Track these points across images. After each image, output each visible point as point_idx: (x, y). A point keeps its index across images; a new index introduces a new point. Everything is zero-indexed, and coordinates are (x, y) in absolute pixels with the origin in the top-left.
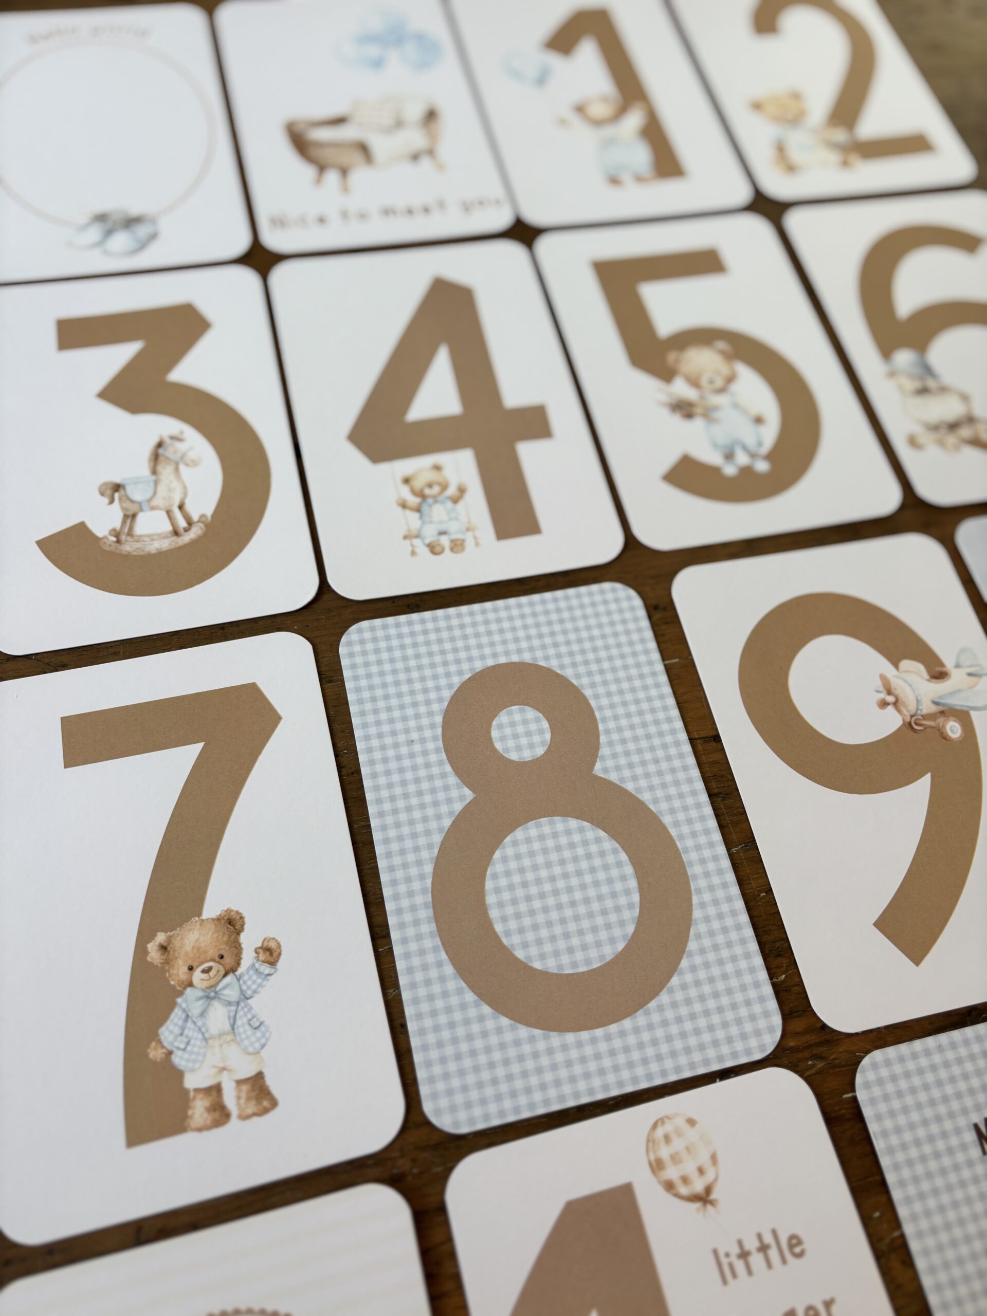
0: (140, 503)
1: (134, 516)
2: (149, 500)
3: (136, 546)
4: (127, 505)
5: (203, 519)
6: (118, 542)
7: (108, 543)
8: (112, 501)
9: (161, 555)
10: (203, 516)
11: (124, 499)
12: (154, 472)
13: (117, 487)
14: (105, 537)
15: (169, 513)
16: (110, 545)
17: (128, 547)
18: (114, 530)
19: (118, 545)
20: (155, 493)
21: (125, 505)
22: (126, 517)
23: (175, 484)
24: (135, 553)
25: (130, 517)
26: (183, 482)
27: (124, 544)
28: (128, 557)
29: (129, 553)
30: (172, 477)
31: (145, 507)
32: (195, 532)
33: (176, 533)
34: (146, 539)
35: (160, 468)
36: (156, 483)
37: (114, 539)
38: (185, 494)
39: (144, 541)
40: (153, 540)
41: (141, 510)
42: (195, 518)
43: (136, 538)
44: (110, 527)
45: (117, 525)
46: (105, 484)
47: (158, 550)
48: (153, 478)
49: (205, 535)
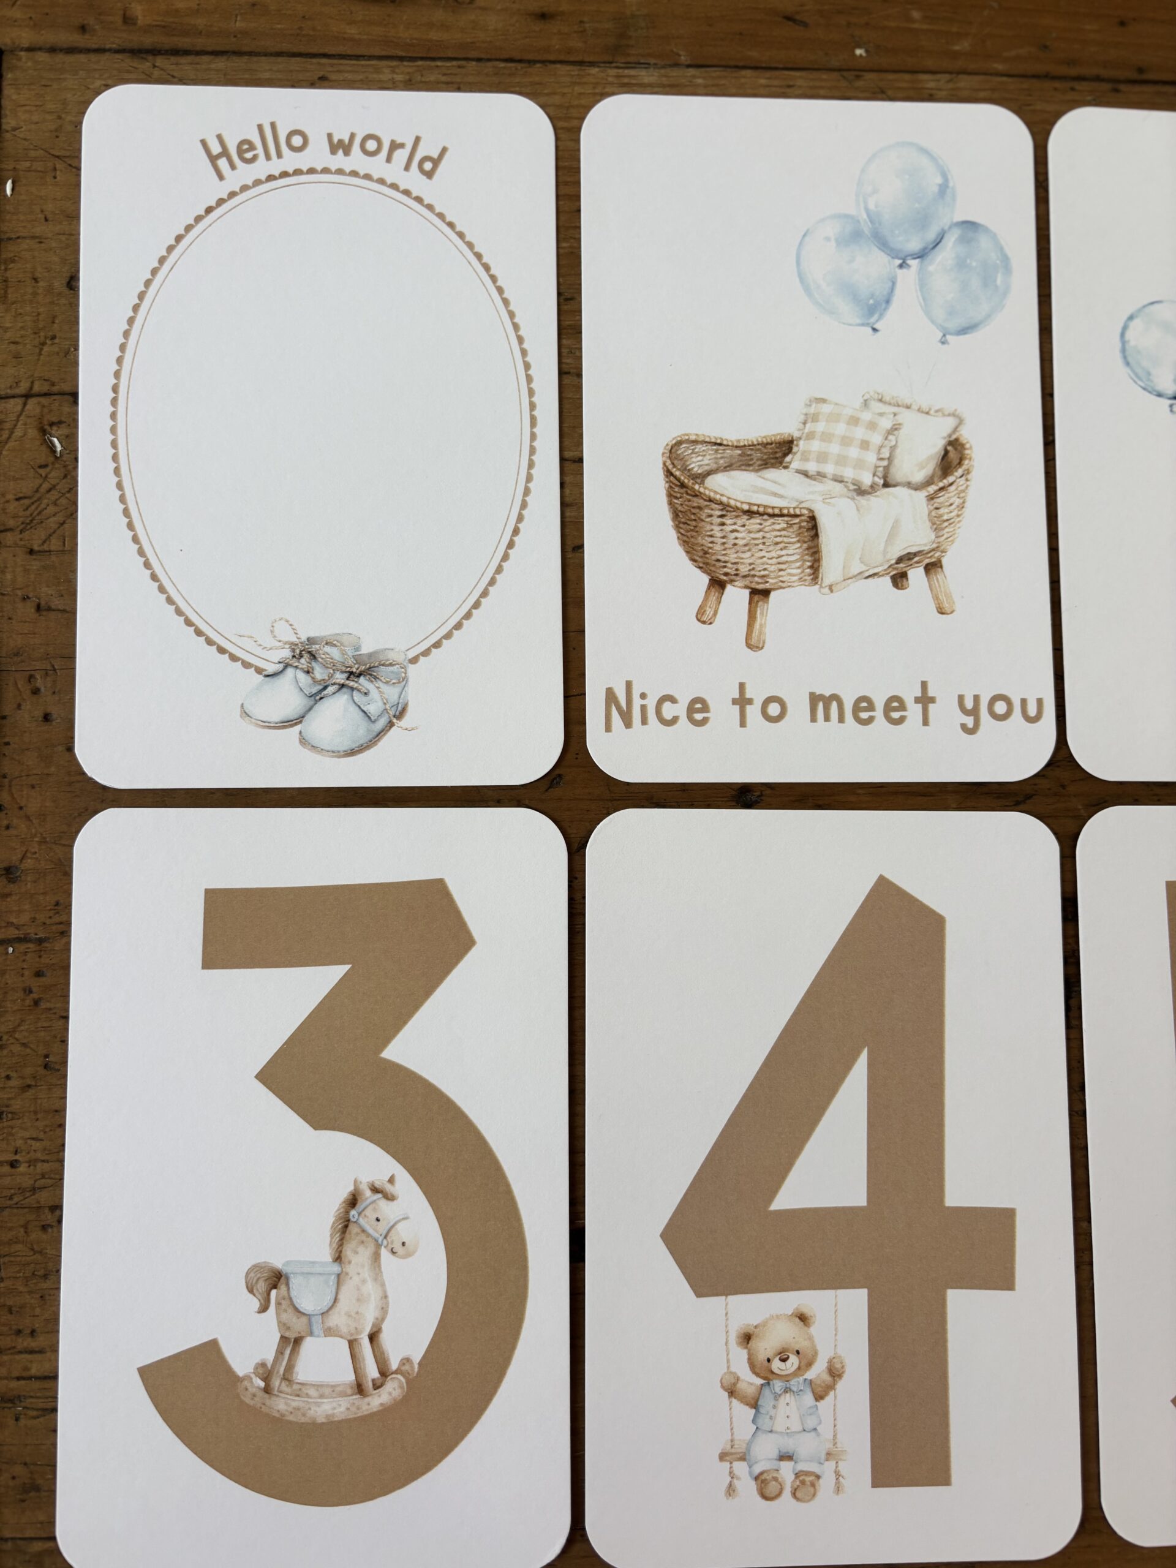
0: (309, 1316)
1: (298, 1341)
2: (324, 1314)
3: (294, 1404)
4: (289, 1317)
5: (406, 1368)
6: (267, 1390)
7: (252, 1390)
8: (264, 1309)
9: (333, 1427)
10: (407, 1360)
11: (285, 1304)
12: (338, 1258)
13: (277, 1278)
14: (247, 1377)
15: (352, 1344)
16: (254, 1395)
17: (281, 1405)
18: (263, 1365)
19: (267, 1396)
20: (336, 1300)
21: (285, 1317)
22: (284, 1339)
23: (370, 1289)
24: (291, 1418)
25: (291, 1343)
26: (383, 1285)
27: (277, 1396)
28: (279, 1422)
29: (283, 1415)
30: (366, 1273)
31: (317, 1328)
32: (392, 1391)
33: (360, 1389)
34: (312, 1392)
35: (348, 1252)
36: (340, 1279)
37: (262, 1384)
38: (384, 1311)
39: (307, 1395)
40: (321, 1396)
41: (311, 1334)
42: (394, 1365)
43: (296, 1387)
44: (258, 1360)
45: (269, 1357)
46: (256, 1268)
47: (327, 1416)
48: (336, 1268)
49: (405, 1399)
